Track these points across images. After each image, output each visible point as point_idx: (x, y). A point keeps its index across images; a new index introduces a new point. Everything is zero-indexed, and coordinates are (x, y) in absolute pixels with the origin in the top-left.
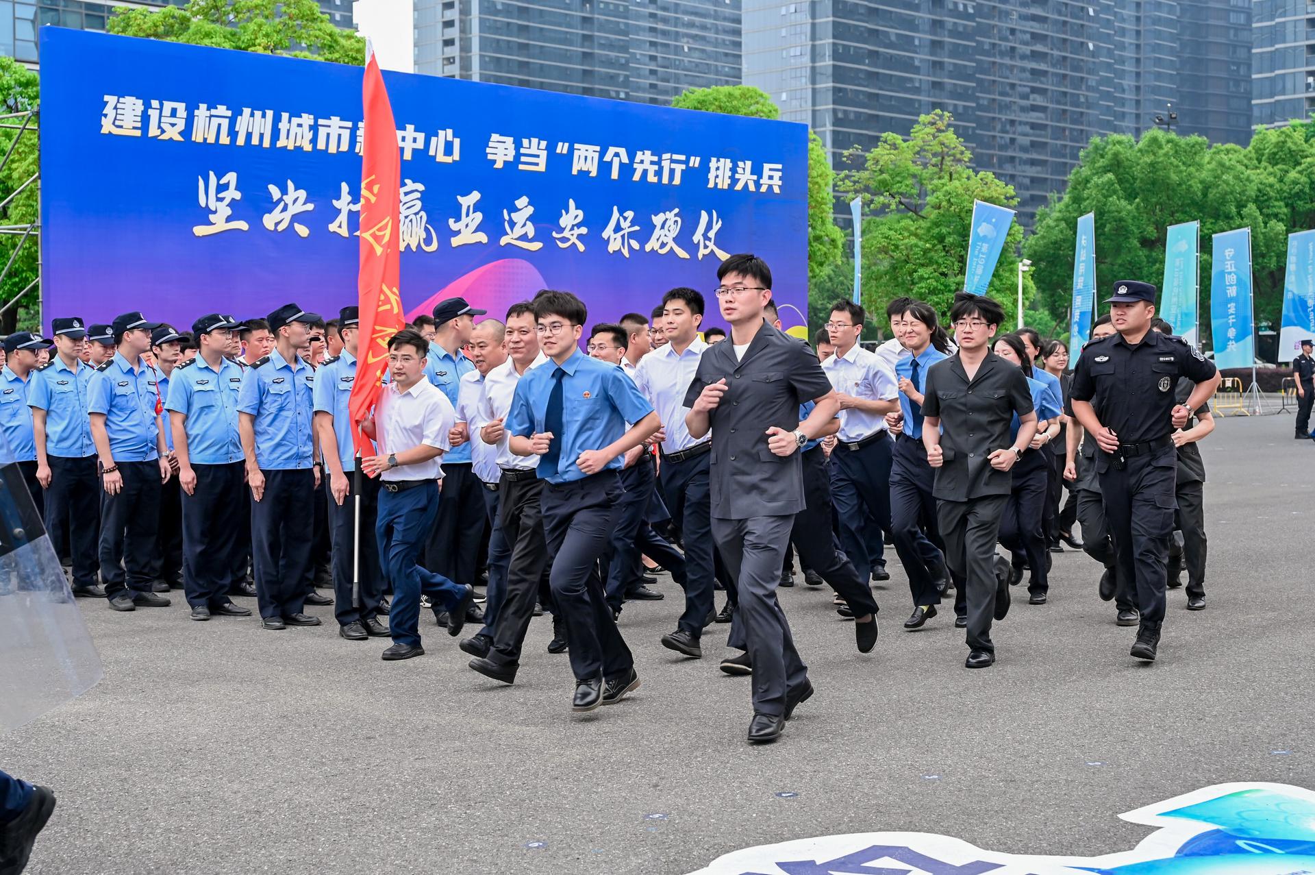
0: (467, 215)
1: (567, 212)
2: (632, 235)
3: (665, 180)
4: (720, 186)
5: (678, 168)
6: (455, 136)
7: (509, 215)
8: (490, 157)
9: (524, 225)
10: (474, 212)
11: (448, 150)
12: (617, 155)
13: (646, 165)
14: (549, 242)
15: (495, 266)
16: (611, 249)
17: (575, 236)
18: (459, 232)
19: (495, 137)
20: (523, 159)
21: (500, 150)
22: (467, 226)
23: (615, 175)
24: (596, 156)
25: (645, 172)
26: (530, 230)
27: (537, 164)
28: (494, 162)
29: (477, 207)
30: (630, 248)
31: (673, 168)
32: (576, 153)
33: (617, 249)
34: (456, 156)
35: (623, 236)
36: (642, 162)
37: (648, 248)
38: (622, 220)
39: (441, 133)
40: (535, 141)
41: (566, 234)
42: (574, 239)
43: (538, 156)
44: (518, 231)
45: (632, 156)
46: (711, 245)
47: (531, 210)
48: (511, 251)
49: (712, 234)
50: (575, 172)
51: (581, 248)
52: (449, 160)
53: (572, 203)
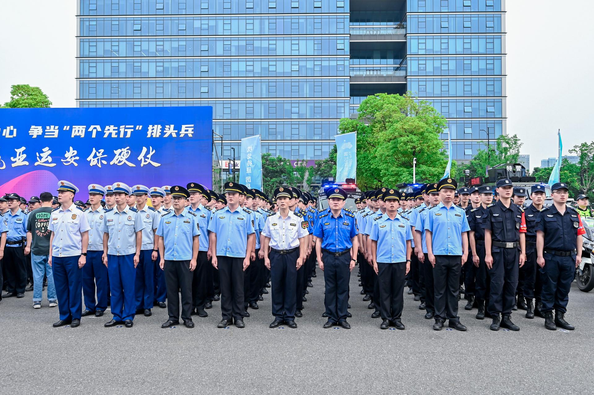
0: (19, 155)
1: (69, 152)
2: (102, 159)
3: (122, 136)
4: (154, 136)
5: (129, 132)
6: (14, 128)
7: (39, 154)
8: (30, 134)
9: (47, 157)
10: (22, 154)
11: (11, 133)
12: (95, 128)
13: (111, 131)
14: (59, 163)
15: (32, 173)
16: (91, 164)
17: (73, 160)
18: (16, 162)
19: (33, 127)
20: (46, 134)
21: (35, 131)
22: (19, 159)
23: (94, 136)
24: (84, 130)
25: (110, 134)
26: (50, 159)
27: (54, 135)
28: (33, 136)
29: (24, 152)
30: (102, 163)
31: (127, 131)
32: (74, 130)
33: (95, 164)
34: (15, 135)
35: (98, 160)
36: (109, 130)
37: (112, 163)
38: (97, 153)
39: (8, 128)
40: (52, 127)
41: (68, 160)
42: (72, 162)
43: (54, 132)
44: (44, 160)
45: (103, 128)
46: (149, 161)
47: (50, 152)
48: (40, 167)
49: (149, 156)
50: (73, 136)
51: (76, 164)
52: (11, 136)
53: (71, 148)
